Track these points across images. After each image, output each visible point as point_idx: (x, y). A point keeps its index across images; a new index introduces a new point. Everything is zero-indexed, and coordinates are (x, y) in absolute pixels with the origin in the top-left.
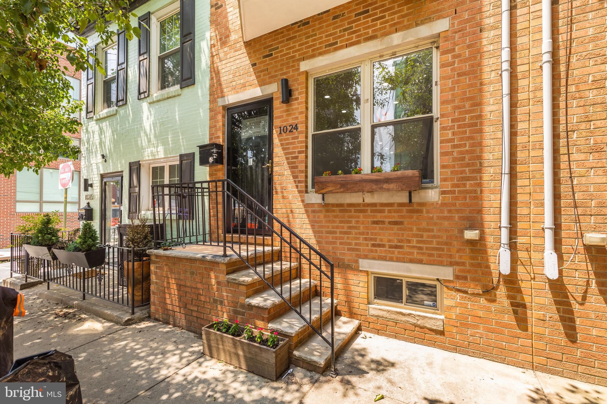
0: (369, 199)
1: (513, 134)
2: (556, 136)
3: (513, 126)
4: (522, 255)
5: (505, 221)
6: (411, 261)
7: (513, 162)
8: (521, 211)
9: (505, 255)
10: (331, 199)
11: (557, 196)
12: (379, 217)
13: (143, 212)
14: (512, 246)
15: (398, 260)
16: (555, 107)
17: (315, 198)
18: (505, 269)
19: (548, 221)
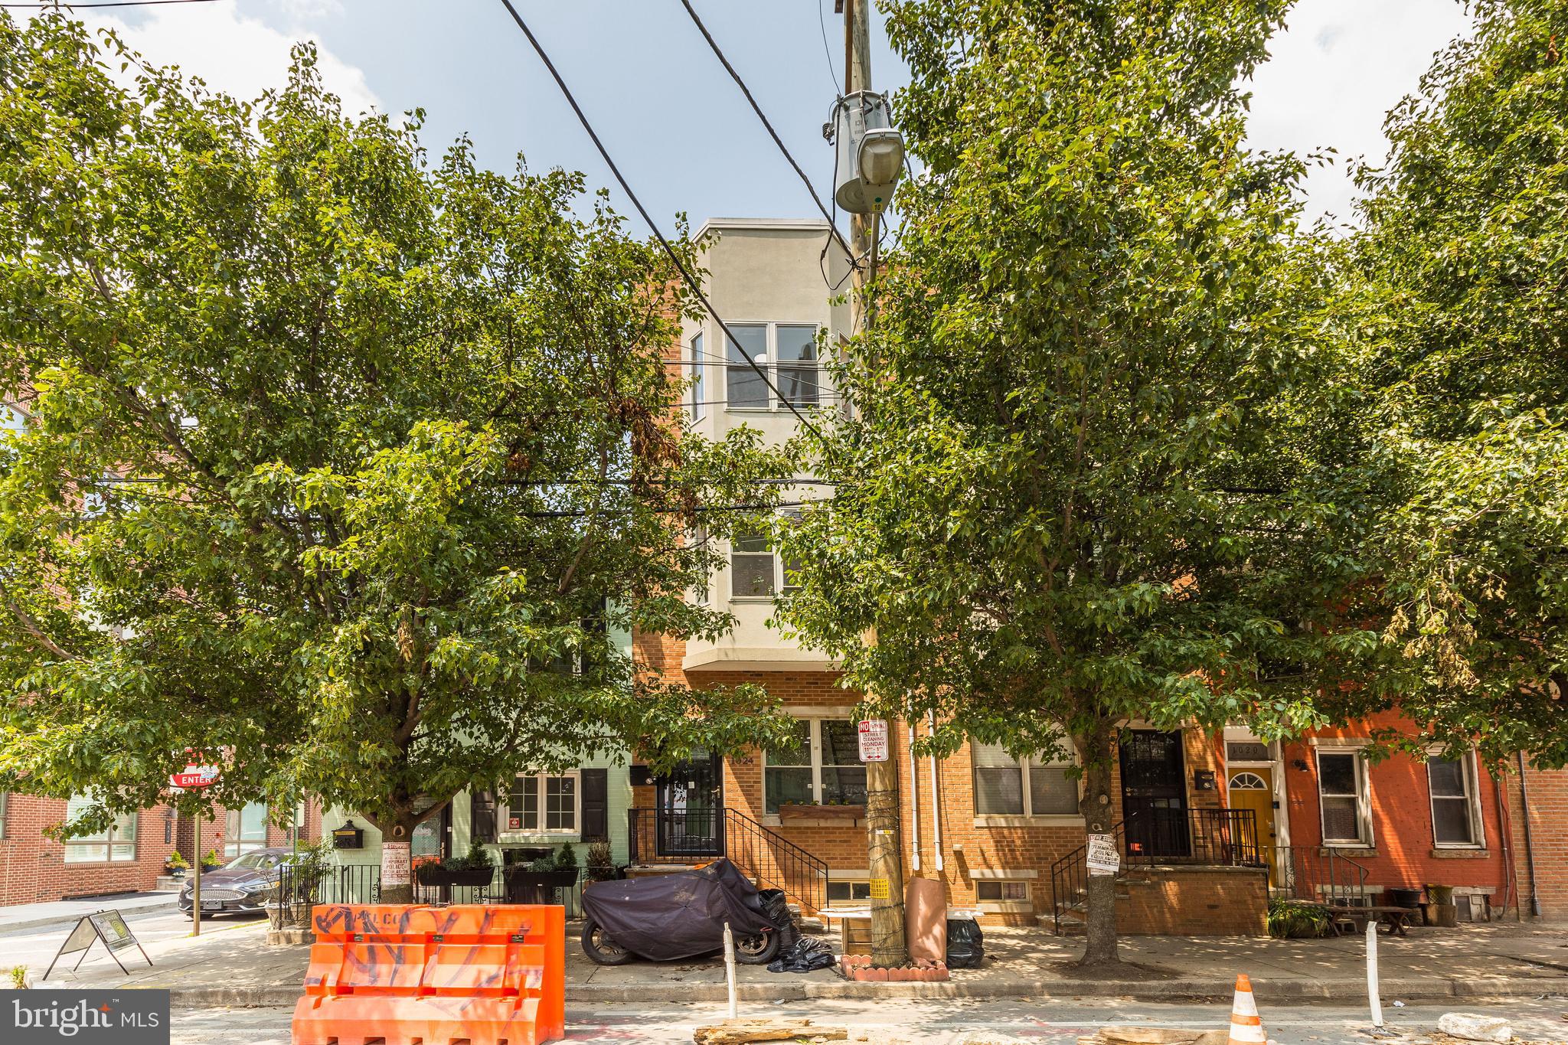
0: (823, 824)
1: (917, 787)
2: (938, 791)
3: (917, 782)
4: (924, 859)
5: (915, 839)
6: (857, 868)
7: (918, 804)
8: (923, 832)
9: (915, 859)
10: (789, 823)
11: (940, 825)
12: (831, 837)
13: (503, 835)
14: (920, 854)
15: (848, 868)
16: (937, 774)
17: (773, 821)
18: (917, 867)
19: (937, 839)
